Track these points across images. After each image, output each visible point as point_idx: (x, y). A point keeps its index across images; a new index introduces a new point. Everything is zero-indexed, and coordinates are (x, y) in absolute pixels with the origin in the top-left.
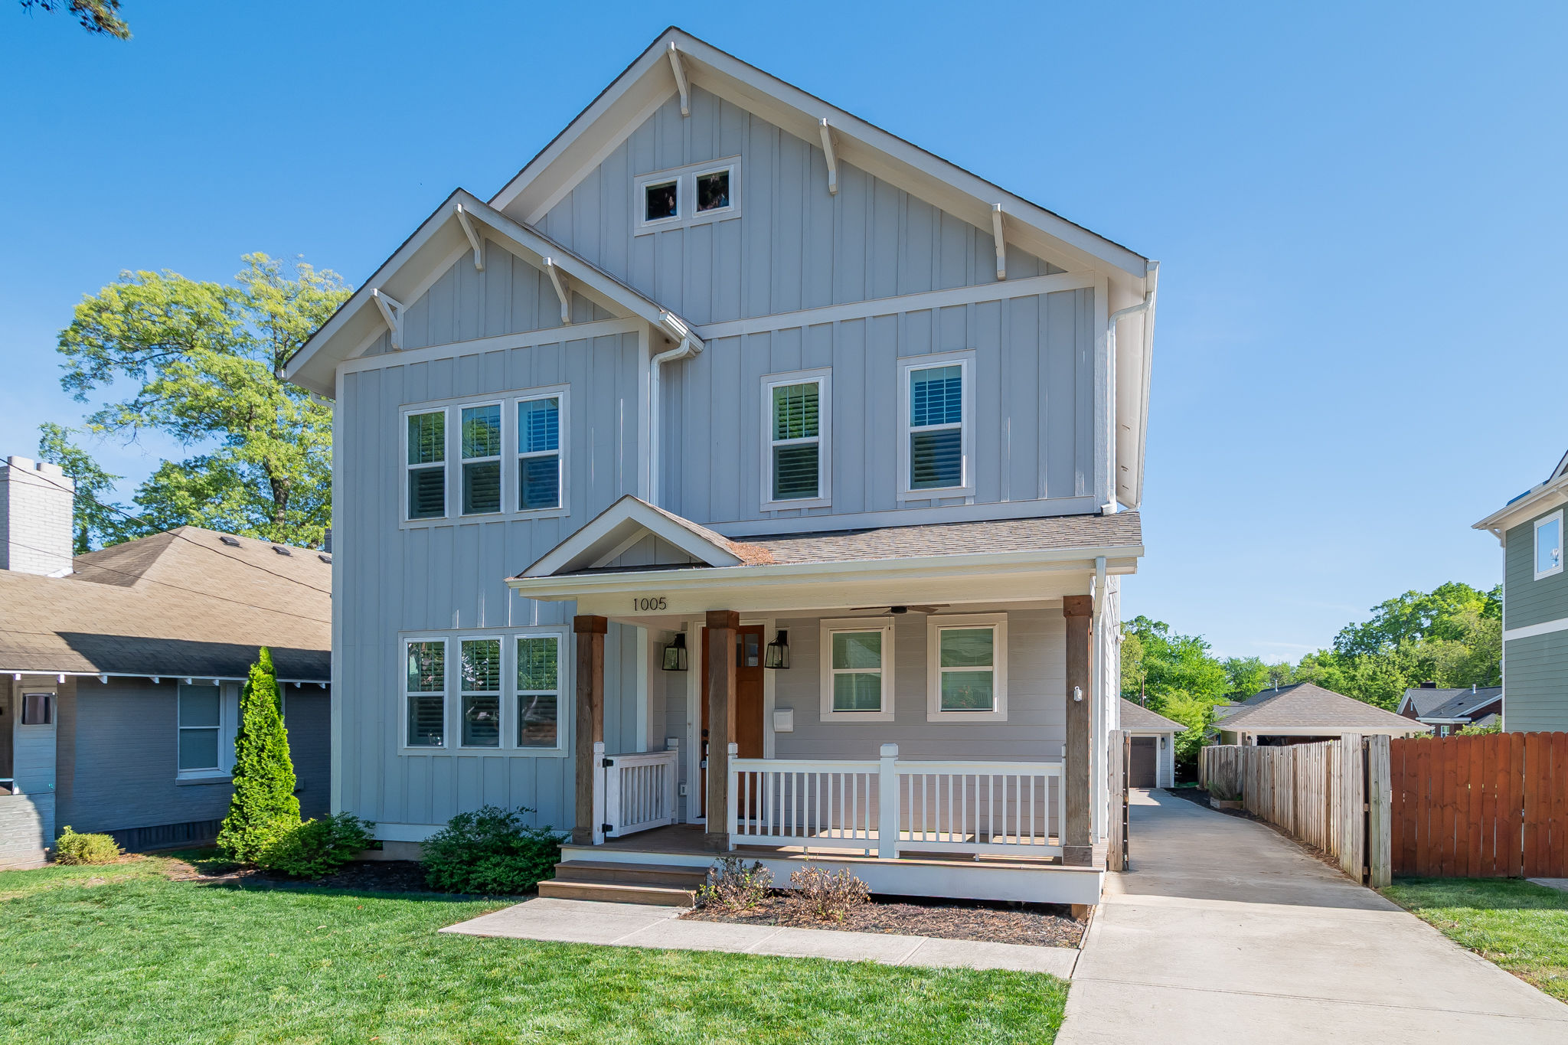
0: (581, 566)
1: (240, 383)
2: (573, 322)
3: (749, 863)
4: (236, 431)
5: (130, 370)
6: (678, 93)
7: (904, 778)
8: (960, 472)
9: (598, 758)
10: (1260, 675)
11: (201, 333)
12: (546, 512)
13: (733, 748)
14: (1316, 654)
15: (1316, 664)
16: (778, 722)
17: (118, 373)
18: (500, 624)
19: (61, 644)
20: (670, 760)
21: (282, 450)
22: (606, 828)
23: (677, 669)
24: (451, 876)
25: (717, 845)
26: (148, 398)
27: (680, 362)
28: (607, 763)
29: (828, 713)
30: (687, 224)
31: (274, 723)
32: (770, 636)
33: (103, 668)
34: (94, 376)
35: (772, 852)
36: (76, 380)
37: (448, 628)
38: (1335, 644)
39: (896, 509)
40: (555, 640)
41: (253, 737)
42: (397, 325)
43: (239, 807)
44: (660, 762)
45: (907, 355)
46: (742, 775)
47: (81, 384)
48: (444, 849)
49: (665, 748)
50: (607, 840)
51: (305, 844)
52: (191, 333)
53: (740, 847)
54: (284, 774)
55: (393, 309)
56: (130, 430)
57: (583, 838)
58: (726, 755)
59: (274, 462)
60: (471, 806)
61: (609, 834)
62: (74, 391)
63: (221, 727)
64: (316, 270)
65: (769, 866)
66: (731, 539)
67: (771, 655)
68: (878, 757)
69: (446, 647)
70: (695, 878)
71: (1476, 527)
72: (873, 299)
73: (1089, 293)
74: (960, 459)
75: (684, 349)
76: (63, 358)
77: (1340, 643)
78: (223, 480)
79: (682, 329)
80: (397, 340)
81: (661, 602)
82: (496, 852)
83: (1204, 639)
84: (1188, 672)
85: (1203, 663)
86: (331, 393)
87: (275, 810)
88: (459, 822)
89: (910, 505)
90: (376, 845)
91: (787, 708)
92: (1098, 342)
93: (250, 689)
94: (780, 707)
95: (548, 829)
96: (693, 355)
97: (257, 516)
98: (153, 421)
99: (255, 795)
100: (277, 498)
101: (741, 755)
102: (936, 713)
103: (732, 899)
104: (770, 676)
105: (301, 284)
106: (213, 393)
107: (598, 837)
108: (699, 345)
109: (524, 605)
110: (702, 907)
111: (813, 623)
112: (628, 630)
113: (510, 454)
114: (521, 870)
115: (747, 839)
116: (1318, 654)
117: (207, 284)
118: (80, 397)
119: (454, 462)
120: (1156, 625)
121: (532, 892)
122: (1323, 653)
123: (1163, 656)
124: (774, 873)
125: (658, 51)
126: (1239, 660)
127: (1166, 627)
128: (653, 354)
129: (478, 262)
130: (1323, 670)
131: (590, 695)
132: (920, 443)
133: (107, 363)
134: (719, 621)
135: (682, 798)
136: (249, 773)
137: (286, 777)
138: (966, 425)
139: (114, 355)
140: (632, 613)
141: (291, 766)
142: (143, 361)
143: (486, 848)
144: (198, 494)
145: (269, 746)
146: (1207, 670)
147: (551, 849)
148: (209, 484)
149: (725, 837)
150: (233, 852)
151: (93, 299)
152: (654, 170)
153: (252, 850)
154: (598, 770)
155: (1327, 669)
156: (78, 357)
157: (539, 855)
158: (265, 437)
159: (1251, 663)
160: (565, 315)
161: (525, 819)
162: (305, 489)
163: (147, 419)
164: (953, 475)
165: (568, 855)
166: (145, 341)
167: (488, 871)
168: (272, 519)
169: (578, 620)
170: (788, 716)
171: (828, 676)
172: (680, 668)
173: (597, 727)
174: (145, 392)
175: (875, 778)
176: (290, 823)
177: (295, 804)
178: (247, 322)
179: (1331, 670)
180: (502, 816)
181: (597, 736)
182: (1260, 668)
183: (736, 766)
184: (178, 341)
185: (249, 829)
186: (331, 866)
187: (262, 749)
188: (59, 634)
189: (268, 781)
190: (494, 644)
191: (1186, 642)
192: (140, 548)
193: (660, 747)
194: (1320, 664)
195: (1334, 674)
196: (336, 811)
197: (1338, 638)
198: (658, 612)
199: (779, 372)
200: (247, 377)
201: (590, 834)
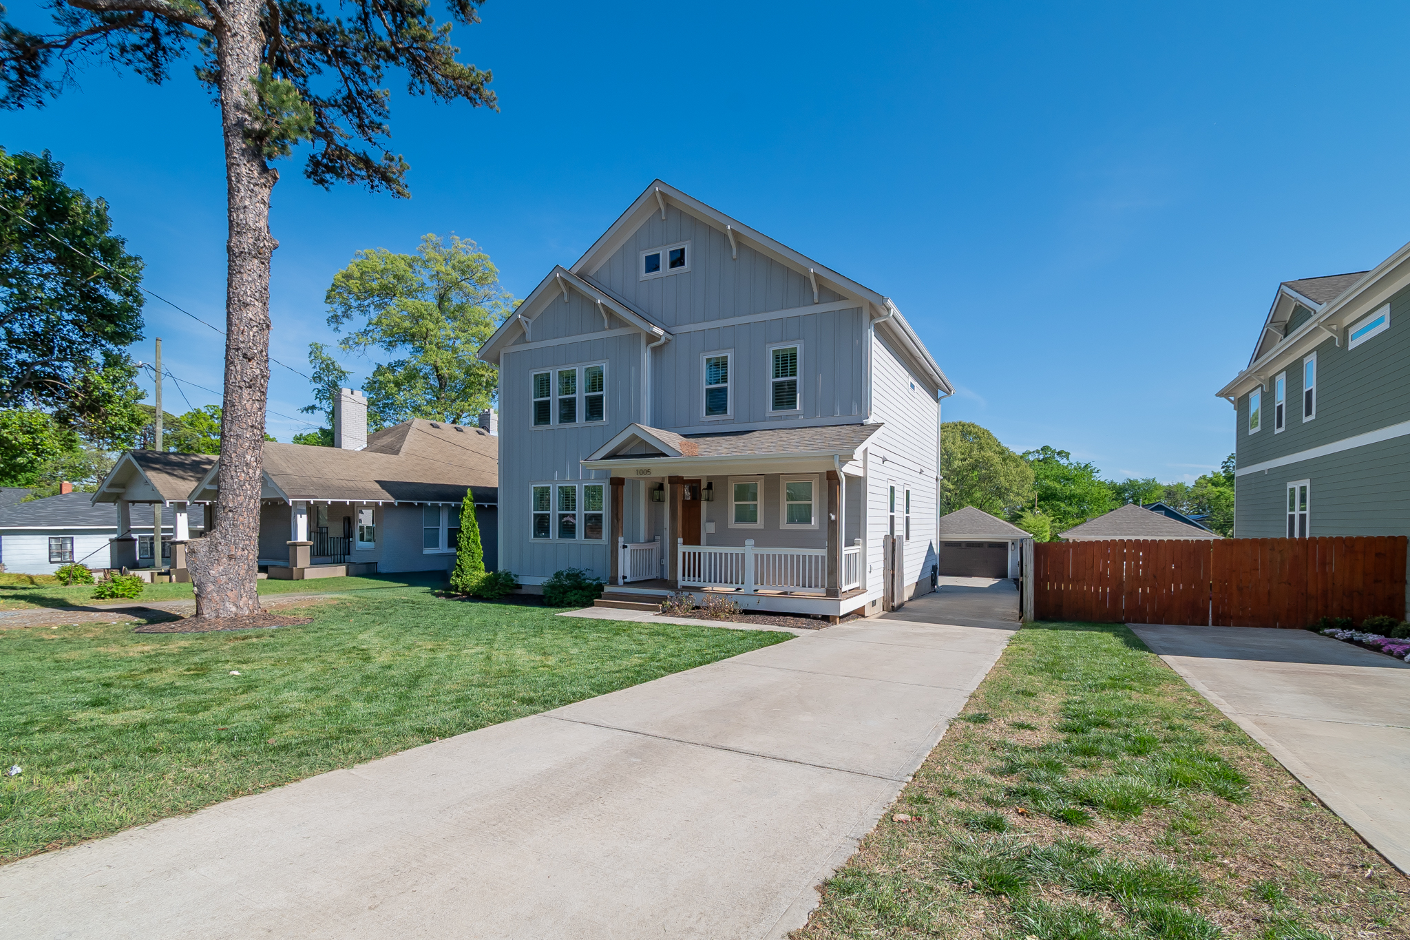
0: (612, 456)
1: (422, 316)
2: (610, 328)
3: (686, 593)
4: (418, 344)
5: (362, 311)
6: (660, 209)
7: (756, 556)
8: (795, 401)
9: (621, 544)
10: (1156, 493)
11: (400, 287)
12: (597, 423)
13: (680, 540)
14: (1210, 476)
15: (1210, 484)
16: (707, 528)
17: (356, 314)
18: (576, 479)
19: (378, 486)
20: (656, 546)
21: (444, 357)
22: (624, 577)
23: (659, 500)
24: (555, 599)
25: (672, 585)
26: (371, 327)
27: (661, 346)
28: (625, 547)
29: (732, 524)
30: (665, 275)
31: (474, 525)
32: (704, 485)
33: (396, 498)
34: (343, 316)
35: (698, 589)
36: (334, 319)
37: (552, 480)
38: (1223, 467)
39: (765, 421)
40: (601, 486)
41: (465, 532)
42: (528, 330)
43: (460, 566)
44: (650, 547)
45: (770, 342)
46: (684, 553)
47: (337, 322)
48: (552, 587)
49: (654, 540)
50: (625, 583)
51: (490, 584)
52: (395, 286)
53: (684, 587)
54: (478, 551)
55: (527, 322)
56: (362, 347)
57: (614, 581)
58: (677, 543)
59: (439, 364)
60: (563, 568)
61: (626, 580)
62: (333, 325)
63: (440, 527)
64: (461, 240)
65: (694, 595)
66: (685, 436)
67: (704, 494)
68: (744, 546)
69: (551, 491)
70: (661, 599)
71: (1217, 395)
72: (754, 313)
73: (859, 310)
74: (796, 394)
75: (663, 340)
76: (328, 307)
77: (1228, 467)
78: (412, 375)
79: (661, 332)
80: (528, 337)
81: (648, 471)
82: (575, 589)
83: (1093, 465)
84: (1078, 491)
85: (1092, 484)
86: (497, 362)
87: (475, 568)
88: (558, 575)
89: (772, 419)
90: (519, 587)
91: (712, 521)
92: (864, 335)
93: (463, 509)
94: (709, 521)
95: (598, 579)
96: (667, 342)
97: (430, 396)
98: (374, 341)
99: (467, 561)
100: (440, 385)
101: (684, 543)
102: (784, 525)
103: (677, 608)
104: (704, 505)
105: (453, 250)
106: (407, 324)
107: (621, 581)
108: (670, 337)
109: (587, 473)
110: (664, 612)
111: (725, 479)
112: (635, 483)
113: (581, 395)
114: (587, 597)
115: (686, 583)
116: (1211, 476)
117: (402, 255)
118: (336, 329)
119: (555, 398)
120: (1059, 453)
121: (592, 605)
122: (1216, 475)
123: (1056, 479)
124: (696, 598)
125: (651, 190)
126: (1137, 481)
127: (1067, 455)
128: (648, 343)
129: (566, 299)
130: (1214, 489)
131: (617, 515)
132: (777, 387)
133: (350, 308)
134: (676, 481)
135: (662, 566)
136: (464, 549)
137: (479, 552)
138: (799, 378)
139: (354, 304)
140: (635, 476)
141: (481, 547)
142: (369, 305)
143: (570, 587)
144: (398, 384)
145: (472, 537)
146: (1094, 490)
147: (600, 588)
148: (405, 379)
149: (676, 582)
150: (457, 586)
151: (344, 272)
152: (649, 248)
153: (466, 586)
154: (621, 550)
155: (1219, 489)
156: (335, 306)
157: (595, 590)
158: (434, 347)
159: (1147, 483)
160: (606, 325)
161: (588, 574)
162: (456, 378)
163: (370, 339)
164: (792, 403)
165: (607, 589)
166: (370, 293)
167: (571, 596)
168: (438, 398)
169: (612, 479)
170: (713, 525)
171: (732, 505)
172: (661, 500)
173: (620, 530)
174: (370, 324)
175: (743, 555)
176: (483, 574)
177: (482, 565)
178: (424, 276)
179: (1222, 489)
180: (577, 572)
181: (620, 534)
182: (1157, 487)
183: (682, 549)
184: (388, 292)
185: (464, 576)
186: (501, 595)
187: (469, 538)
188: (376, 481)
189: (472, 555)
190: (573, 489)
191: (1078, 468)
192: (396, 431)
193: (651, 540)
194: (1213, 484)
195: (1225, 493)
196: (500, 568)
197: (1226, 463)
198: (647, 476)
199: (710, 351)
200: (425, 313)
201: (617, 579)
